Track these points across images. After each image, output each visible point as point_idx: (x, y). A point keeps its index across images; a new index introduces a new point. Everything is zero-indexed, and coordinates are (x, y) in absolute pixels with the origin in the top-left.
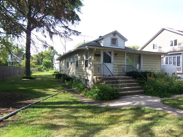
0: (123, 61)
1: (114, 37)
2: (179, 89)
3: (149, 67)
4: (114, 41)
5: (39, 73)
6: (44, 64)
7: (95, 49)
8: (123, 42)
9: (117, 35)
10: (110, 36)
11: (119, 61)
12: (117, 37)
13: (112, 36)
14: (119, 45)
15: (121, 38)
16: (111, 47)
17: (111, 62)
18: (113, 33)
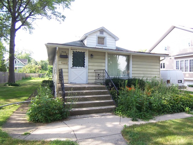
0: (103, 64)
1: (102, 35)
2: (171, 105)
3: (141, 72)
4: (101, 40)
5: (39, 79)
6: (49, 70)
7: (57, 48)
8: (114, 41)
9: (104, 33)
10: (95, 34)
11: (96, 64)
12: (105, 35)
13: (98, 34)
14: (107, 45)
15: (111, 37)
16: (97, 47)
17: (85, 66)
18: (99, 30)
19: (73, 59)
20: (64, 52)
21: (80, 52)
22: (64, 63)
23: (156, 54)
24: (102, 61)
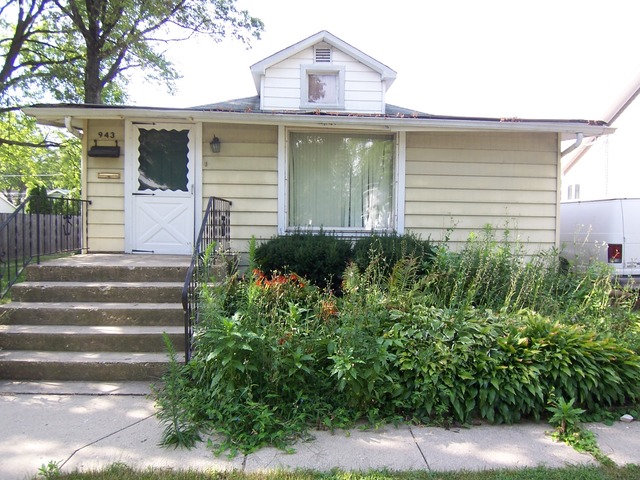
0: (268, 178)
1: (321, 66)
9: (335, 56)
10: (296, 64)
11: (237, 177)
12: (336, 61)
13: (310, 61)
15: (365, 69)
17: (189, 186)
18: (313, 46)
19: (140, 159)
20: (107, 135)
21: (168, 129)
22: (109, 177)
23: (525, 121)
24: (265, 163)
